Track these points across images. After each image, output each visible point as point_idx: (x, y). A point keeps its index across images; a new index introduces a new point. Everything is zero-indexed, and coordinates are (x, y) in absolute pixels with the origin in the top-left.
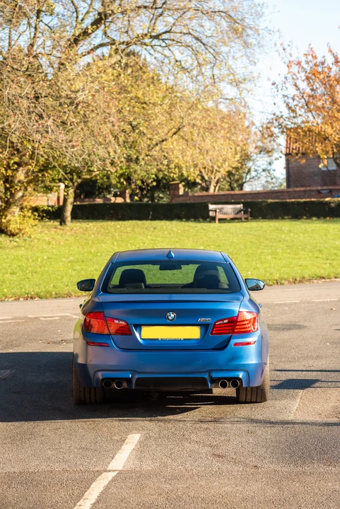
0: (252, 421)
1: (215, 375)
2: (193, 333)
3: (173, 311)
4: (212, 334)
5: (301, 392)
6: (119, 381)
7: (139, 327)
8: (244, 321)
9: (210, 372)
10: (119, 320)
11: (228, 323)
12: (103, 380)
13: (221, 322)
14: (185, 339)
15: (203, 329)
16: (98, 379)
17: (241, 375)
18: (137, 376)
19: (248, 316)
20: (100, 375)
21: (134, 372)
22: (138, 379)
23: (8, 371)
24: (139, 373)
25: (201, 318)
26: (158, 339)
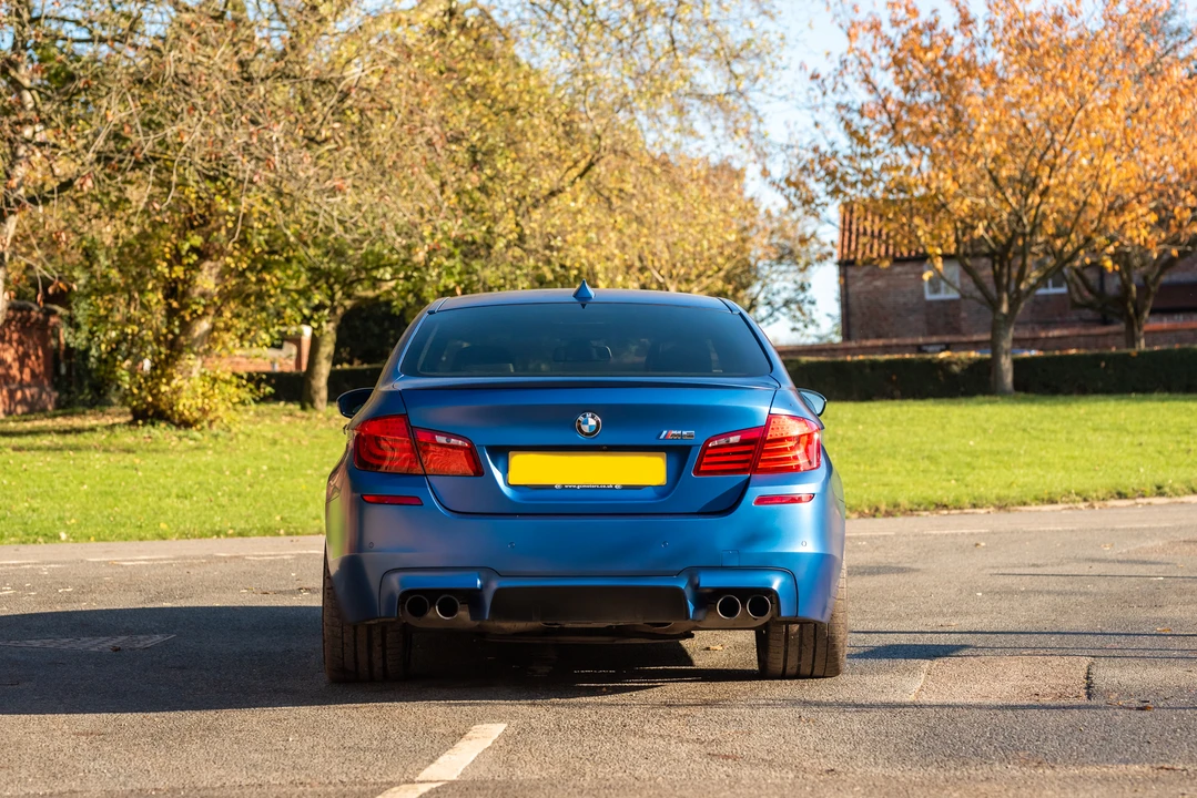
0: (806, 703)
1: (708, 581)
2: (649, 471)
3: (594, 409)
4: (697, 472)
5: (926, 664)
6: (449, 599)
7: (501, 453)
8: (782, 440)
9: (692, 572)
10: (449, 435)
11: (742, 443)
12: (406, 594)
13: (723, 441)
14: (625, 487)
15: (674, 460)
16: (392, 595)
17: (777, 583)
18: (494, 585)
19: (796, 429)
20: (396, 583)
21: (488, 571)
22: (499, 592)
23: (158, 638)
24: (500, 575)
25: (669, 429)
26: (551, 487)
